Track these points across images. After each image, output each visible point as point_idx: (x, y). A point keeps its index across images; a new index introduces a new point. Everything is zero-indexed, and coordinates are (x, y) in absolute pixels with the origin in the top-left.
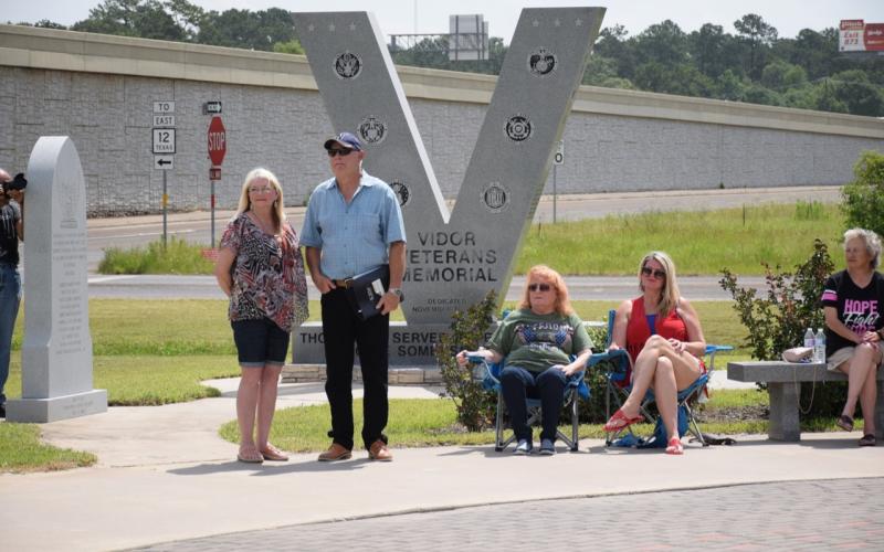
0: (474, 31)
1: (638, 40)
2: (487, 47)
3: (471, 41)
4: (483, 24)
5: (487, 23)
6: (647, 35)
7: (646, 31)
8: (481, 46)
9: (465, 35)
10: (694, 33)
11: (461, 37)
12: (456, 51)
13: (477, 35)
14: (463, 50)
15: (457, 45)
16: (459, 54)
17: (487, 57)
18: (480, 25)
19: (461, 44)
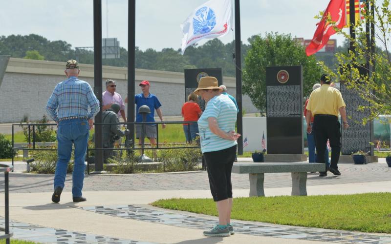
0: (114, 45)
1: (202, 47)
2: (119, 52)
3: (111, 50)
4: (117, 42)
5: (119, 42)
6: (207, 45)
7: (206, 43)
8: (116, 52)
9: (109, 47)
10: (229, 44)
11: (107, 48)
12: (105, 54)
13: (114, 47)
14: (109, 54)
15: (106, 51)
16: (107, 56)
17: (119, 57)
18: (116, 43)
19: (108, 52)
